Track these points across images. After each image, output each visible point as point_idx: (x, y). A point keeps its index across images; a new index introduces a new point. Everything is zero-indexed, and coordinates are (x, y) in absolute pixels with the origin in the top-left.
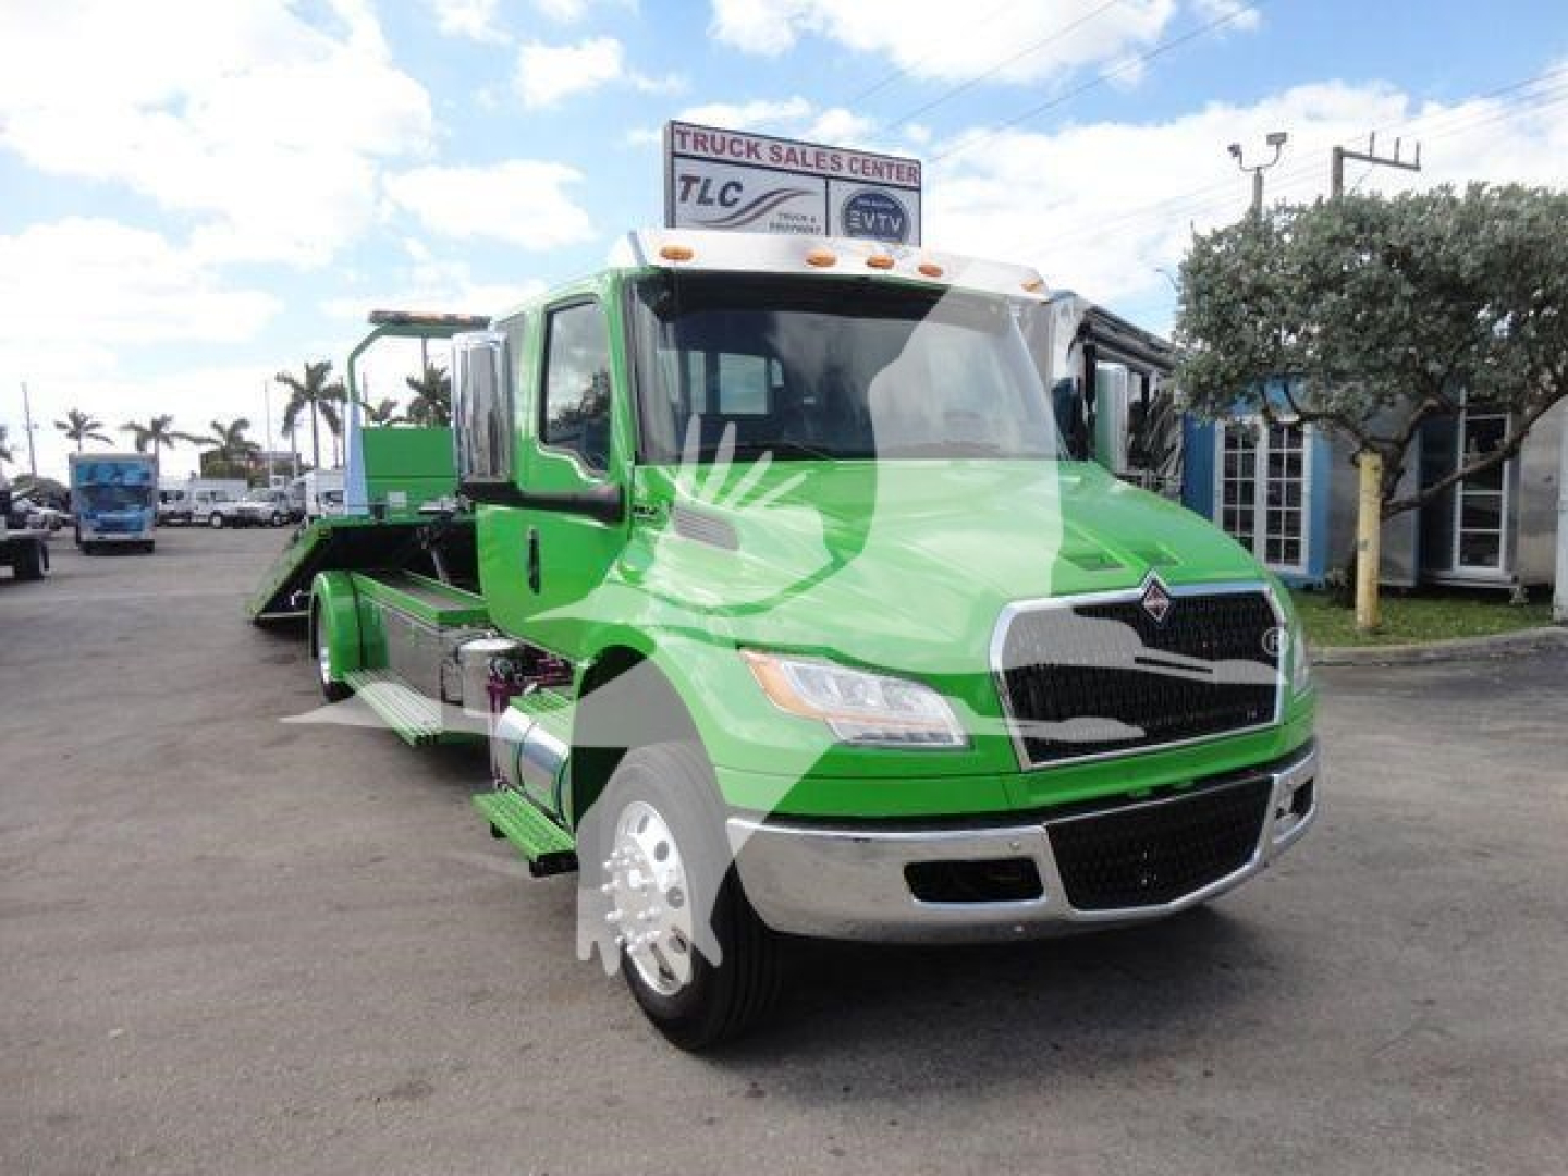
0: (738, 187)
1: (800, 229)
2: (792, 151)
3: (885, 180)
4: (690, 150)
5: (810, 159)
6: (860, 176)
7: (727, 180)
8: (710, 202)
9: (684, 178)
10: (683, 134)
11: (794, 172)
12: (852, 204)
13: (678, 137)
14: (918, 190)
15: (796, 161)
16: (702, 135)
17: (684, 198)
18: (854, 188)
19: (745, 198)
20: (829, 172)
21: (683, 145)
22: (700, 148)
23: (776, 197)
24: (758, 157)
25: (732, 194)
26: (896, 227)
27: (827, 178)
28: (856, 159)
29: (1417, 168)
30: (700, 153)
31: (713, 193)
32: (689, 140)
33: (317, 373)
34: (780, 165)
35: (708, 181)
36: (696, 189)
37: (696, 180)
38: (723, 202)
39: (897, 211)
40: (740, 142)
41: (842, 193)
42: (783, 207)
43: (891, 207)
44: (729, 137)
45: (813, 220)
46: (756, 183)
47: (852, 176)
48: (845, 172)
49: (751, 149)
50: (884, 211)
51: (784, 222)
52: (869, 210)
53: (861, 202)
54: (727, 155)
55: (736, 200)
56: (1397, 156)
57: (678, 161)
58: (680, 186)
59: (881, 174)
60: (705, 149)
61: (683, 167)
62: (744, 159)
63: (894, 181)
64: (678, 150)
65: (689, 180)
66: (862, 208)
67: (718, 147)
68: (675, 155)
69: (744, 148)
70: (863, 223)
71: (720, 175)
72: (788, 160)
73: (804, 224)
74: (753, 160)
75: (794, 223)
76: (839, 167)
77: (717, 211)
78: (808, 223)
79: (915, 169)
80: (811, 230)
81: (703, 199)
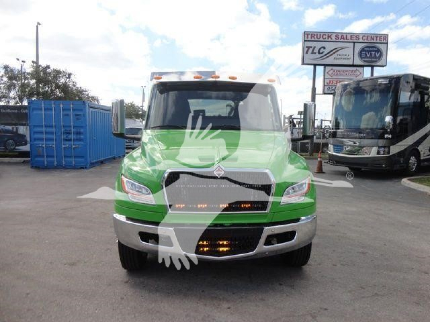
0: (324, 48)
1: (344, 59)
2: (343, 36)
3: (375, 41)
4: (309, 39)
5: (349, 37)
6: (366, 41)
7: (321, 46)
8: (315, 53)
9: (307, 47)
10: (308, 35)
11: (343, 42)
12: (363, 50)
13: (306, 36)
14: (387, 43)
15: (344, 38)
16: (314, 34)
17: (307, 53)
18: (363, 45)
19: (326, 51)
20: (355, 41)
21: (308, 38)
22: (313, 38)
24: (331, 39)
26: (377, 56)
27: (354, 43)
28: (365, 36)
30: (313, 39)
32: (310, 36)
34: (339, 40)
35: (314, 48)
36: (311, 50)
37: (311, 47)
38: (319, 53)
39: (379, 51)
40: (326, 35)
41: (359, 47)
42: (339, 53)
43: (376, 49)
44: (322, 34)
45: (349, 56)
46: (330, 46)
47: (362, 41)
48: (361, 40)
49: (329, 37)
50: (375, 51)
51: (339, 57)
52: (368, 51)
53: (366, 49)
54: (321, 39)
55: (323, 53)
57: (306, 43)
58: (306, 50)
59: (373, 39)
60: (314, 38)
61: (308, 44)
62: (326, 40)
63: (378, 41)
64: (306, 39)
65: (309, 48)
66: (366, 51)
67: (318, 37)
68: (305, 41)
69: (327, 37)
70: (366, 54)
71: (318, 45)
72: (341, 39)
73: (346, 57)
74: (330, 40)
75: (342, 57)
76: (359, 39)
77: (318, 56)
78: (347, 57)
79: (386, 37)
80: (348, 59)
81: (313, 53)
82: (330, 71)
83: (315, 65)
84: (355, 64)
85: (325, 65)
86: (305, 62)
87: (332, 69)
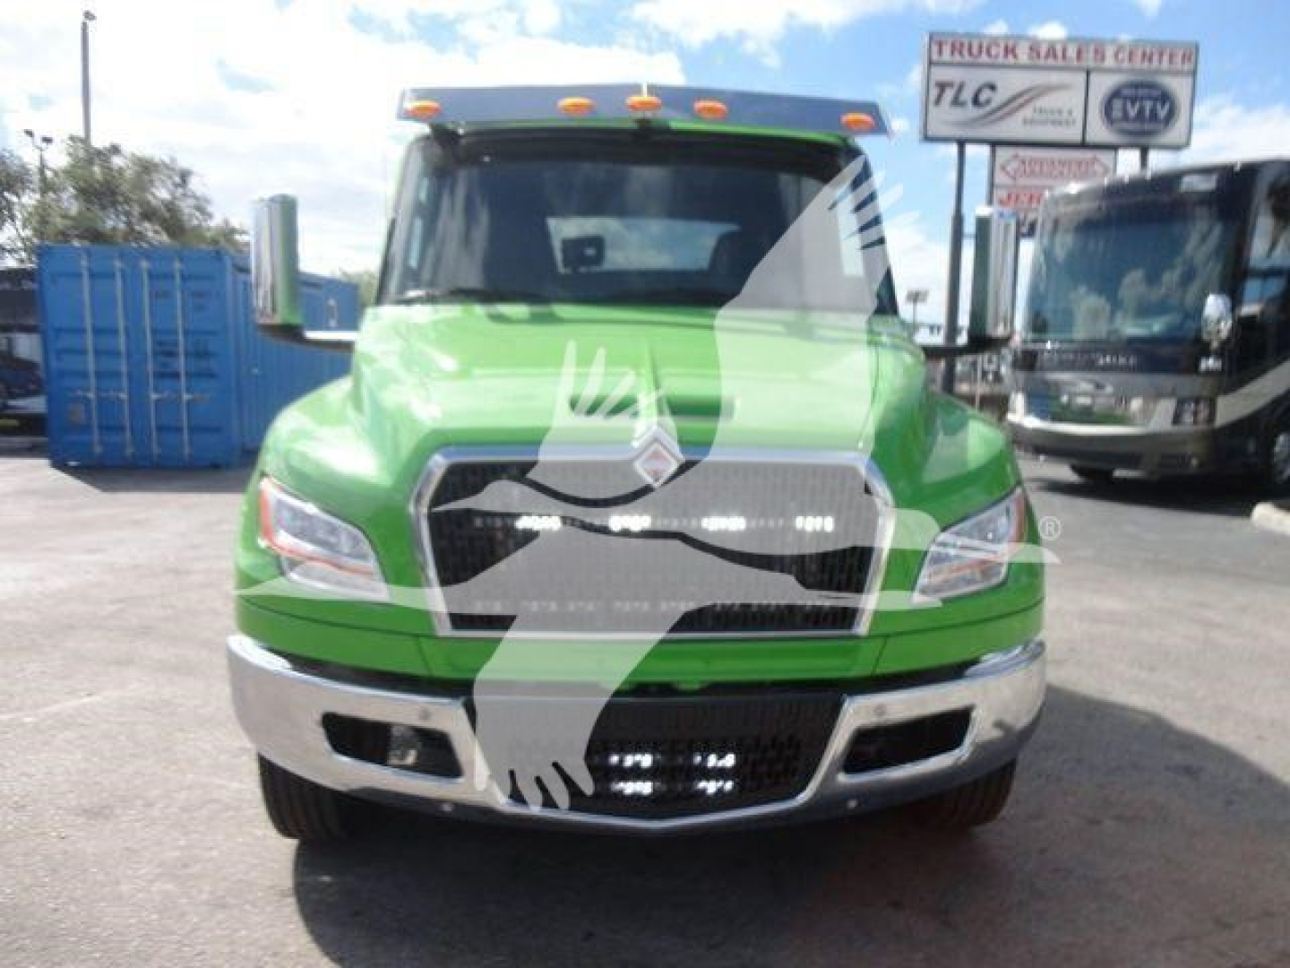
0: (993, 87)
1: (1054, 123)
2: (1051, 49)
3: (1154, 65)
4: (946, 58)
5: (1071, 54)
6: (1126, 66)
7: (983, 83)
8: (964, 104)
10: (940, 45)
11: (1054, 68)
12: (1115, 94)
13: (935, 49)
14: (1194, 73)
15: (1055, 56)
16: (960, 42)
17: (938, 101)
18: (1117, 78)
19: (999, 98)
20: (1092, 64)
21: (940, 52)
22: (956, 54)
24: (1015, 56)
26: (1162, 114)
27: (1088, 71)
28: (1123, 49)
30: (957, 58)
32: (947, 50)
34: (1042, 62)
35: (961, 87)
36: (949, 94)
37: (950, 85)
38: (976, 103)
39: (1165, 97)
40: (998, 45)
41: (1103, 84)
42: (1038, 103)
43: (1159, 93)
44: (987, 42)
45: (1070, 113)
46: (1012, 83)
47: (1116, 66)
48: (1109, 64)
49: (1010, 51)
51: (1037, 116)
52: (1133, 100)
53: (1126, 92)
54: (984, 58)
55: (988, 102)
57: (934, 69)
58: (934, 92)
59: (1150, 60)
60: (962, 55)
61: (941, 74)
62: (1001, 60)
63: (1165, 66)
64: (935, 59)
65: (942, 87)
66: (1126, 97)
67: (975, 50)
68: (931, 63)
69: (1001, 49)
70: (1125, 111)
71: (974, 78)
72: (1048, 57)
73: (1060, 117)
74: (1010, 61)
75: (1051, 117)
76: (1103, 58)
77: (971, 112)
78: (1064, 116)
79: (1191, 51)
80: (1068, 123)
81: (956, 102)
82: (1008, 161)
83: (961, 144)
84: (1091, 138)
85: (995, 144)
86: (933, 133)
87: (1016, 156)
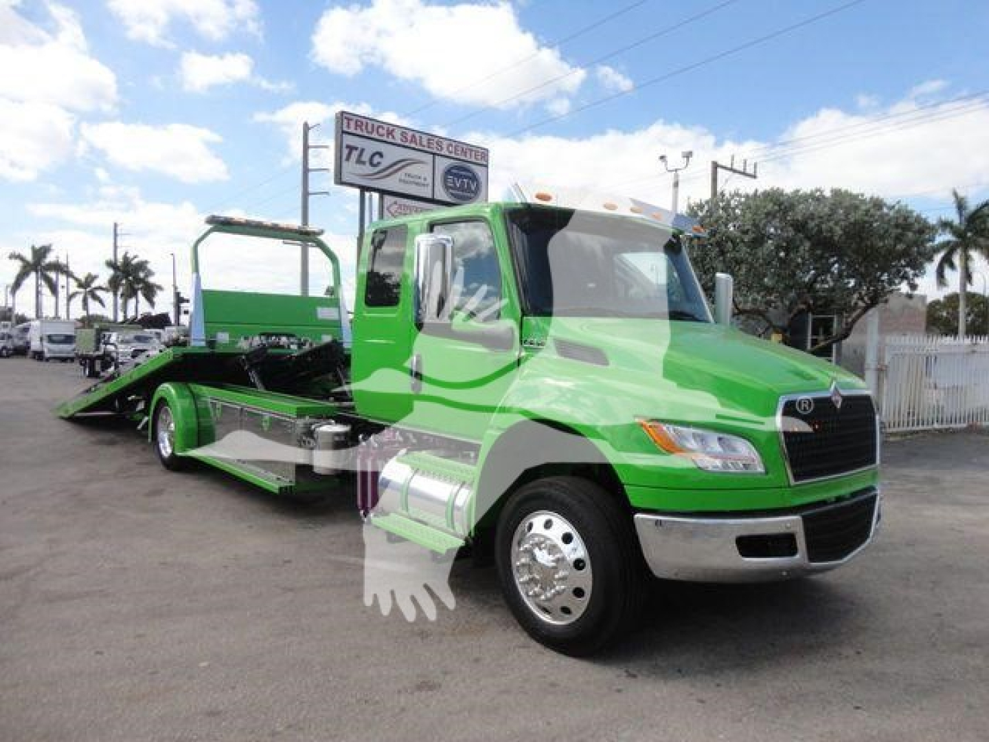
0: (381, 155)
1: (417, 184)
2: (413, 136)
3: (468, 158)
4: (352, 130)
5: (425, 143)
6: (453, 155)
7: (375, 151)
8: (364, 163)
9: (348, 147)
10: (349, 120)
11: (414, 149)
12: (448, 172)
13: (345, 121)
14: (486, 166)
15: (416, 142)
16: (360, 121)
17: (348, 159)
18: (448, 162)
19: (385, 162)
20: (435, 151)
21: (348, 126)
22: (358, 129)
23: (403, 163)
24: (393, 137)
25: (377, 159)
26: (473, 188)
27: (434, 154)
28: (451, 145)
29: (754, 177)
30: (359, 132)
31: (366, 157)
32: (352, 124)
33: (41, 253)
34: (407, 144)
35: (363, 150)
36: (355, 154)
37: (356, 149)
38: (372, 164)
39: (474, 178)
40: (383, 128)
41: (443, 164)
42: (409, 169)
43: (470, 175)
44: (376, 124)
45: (425, 179)
46: (392, 154)
47: (447, 154)
48: (444, 152)
49: (390, 133)
50: (466, 177)
51: (407, 179)
52: (458, 176)
53: (454, 171)
54: (374, 135)
55: (379, 163)
56: (745, 169)
57: (345, 136)
58: (345, 152)
59: (466, 156)
60: (362, 130)
61: (349, 140)
62: (385, 138)
63: (473, 160)
64: (345, 129)
65: (351, 148)
66: (455, 175)
67: (370, 129)
68: (343, 132)
69: (385, 132)
70: (454, 183)
71: (371, 147)
72: (411, 141)
73: (420, 181)
74: (390, 140)
75: (414, 180)
76: (442, 148)
77: (368, 169)
78: (422, 181)
79: (485, 153)
80: (424, 185)
81: (359, 161)
82: (391, 205)
83: (364, 189)
84: (438, 197)
85: (383, 193)
86: (345, 179)
87: (395, 203)
